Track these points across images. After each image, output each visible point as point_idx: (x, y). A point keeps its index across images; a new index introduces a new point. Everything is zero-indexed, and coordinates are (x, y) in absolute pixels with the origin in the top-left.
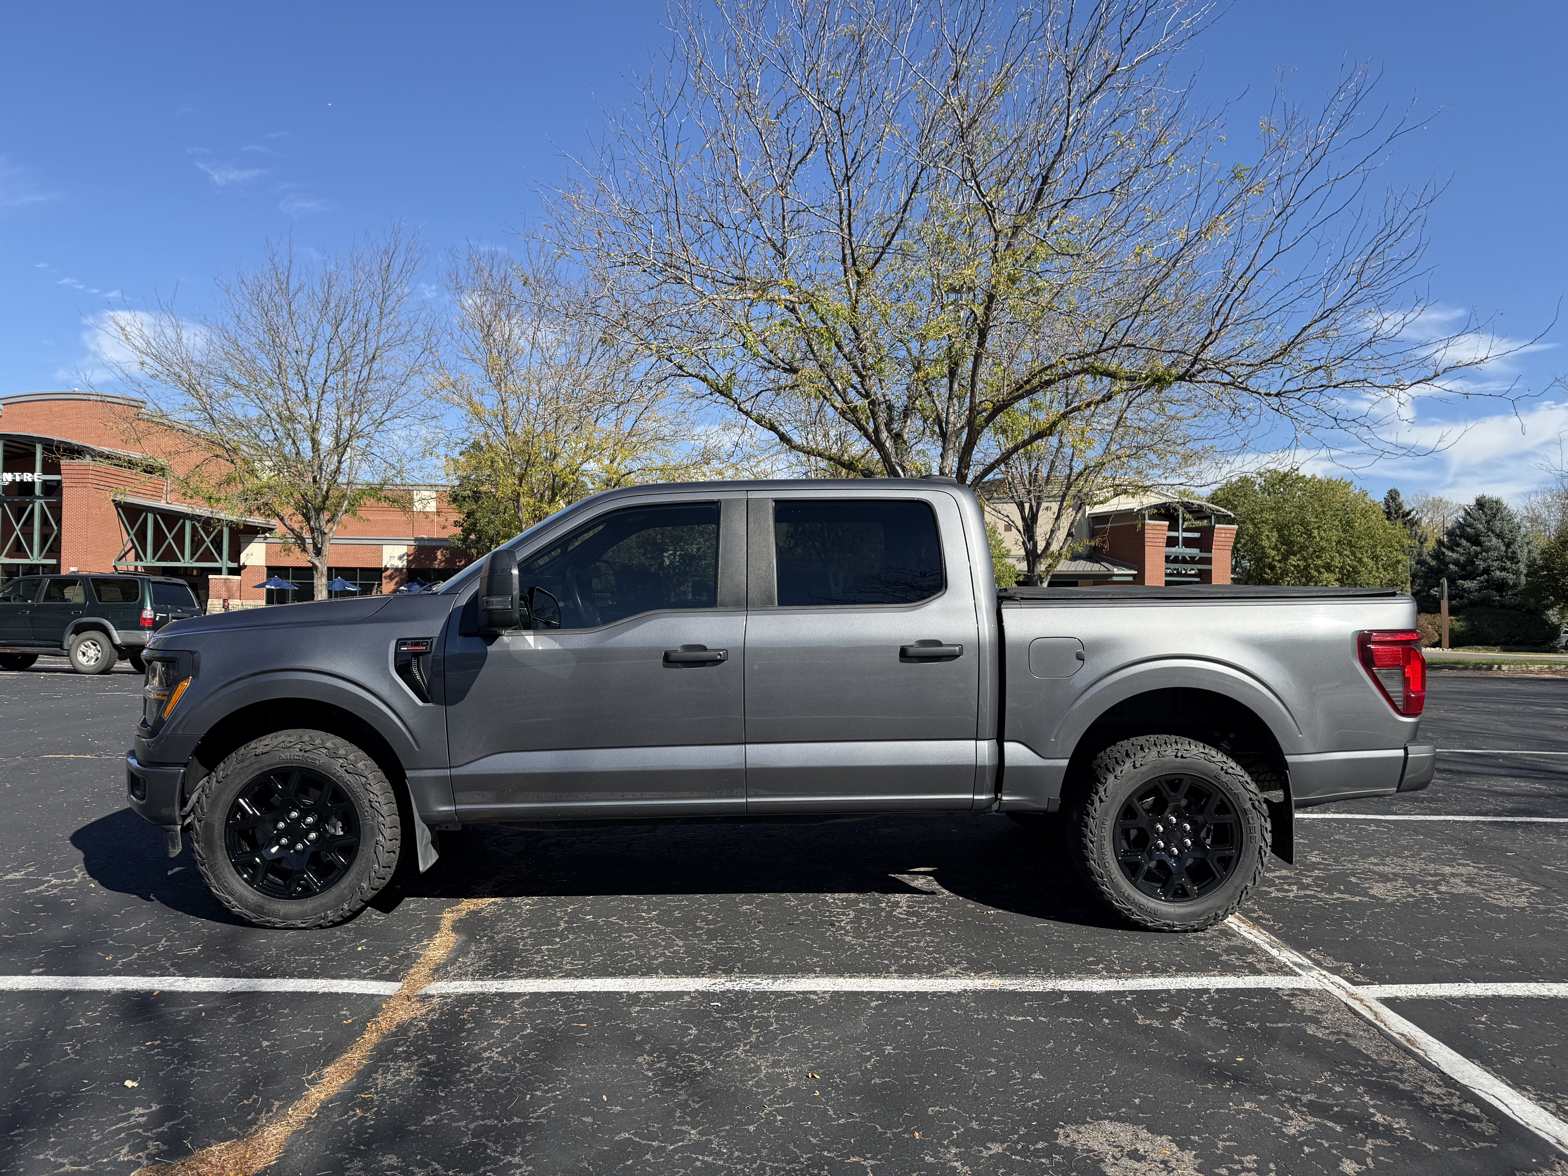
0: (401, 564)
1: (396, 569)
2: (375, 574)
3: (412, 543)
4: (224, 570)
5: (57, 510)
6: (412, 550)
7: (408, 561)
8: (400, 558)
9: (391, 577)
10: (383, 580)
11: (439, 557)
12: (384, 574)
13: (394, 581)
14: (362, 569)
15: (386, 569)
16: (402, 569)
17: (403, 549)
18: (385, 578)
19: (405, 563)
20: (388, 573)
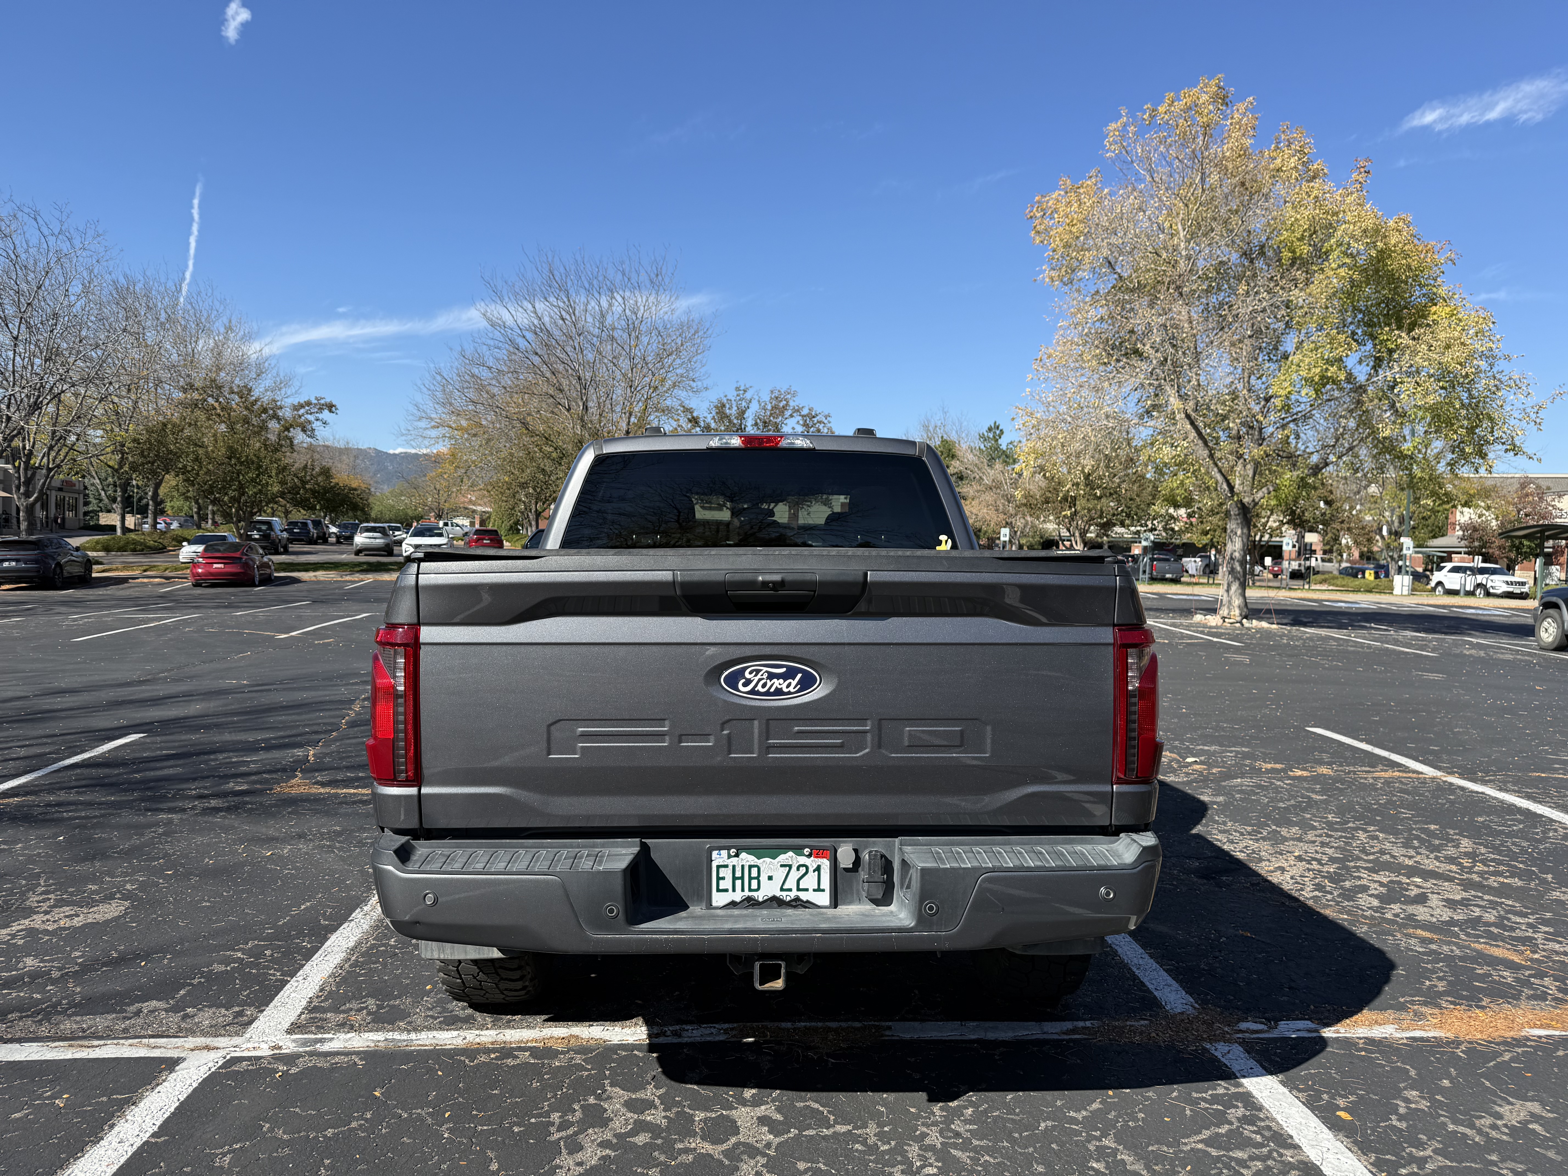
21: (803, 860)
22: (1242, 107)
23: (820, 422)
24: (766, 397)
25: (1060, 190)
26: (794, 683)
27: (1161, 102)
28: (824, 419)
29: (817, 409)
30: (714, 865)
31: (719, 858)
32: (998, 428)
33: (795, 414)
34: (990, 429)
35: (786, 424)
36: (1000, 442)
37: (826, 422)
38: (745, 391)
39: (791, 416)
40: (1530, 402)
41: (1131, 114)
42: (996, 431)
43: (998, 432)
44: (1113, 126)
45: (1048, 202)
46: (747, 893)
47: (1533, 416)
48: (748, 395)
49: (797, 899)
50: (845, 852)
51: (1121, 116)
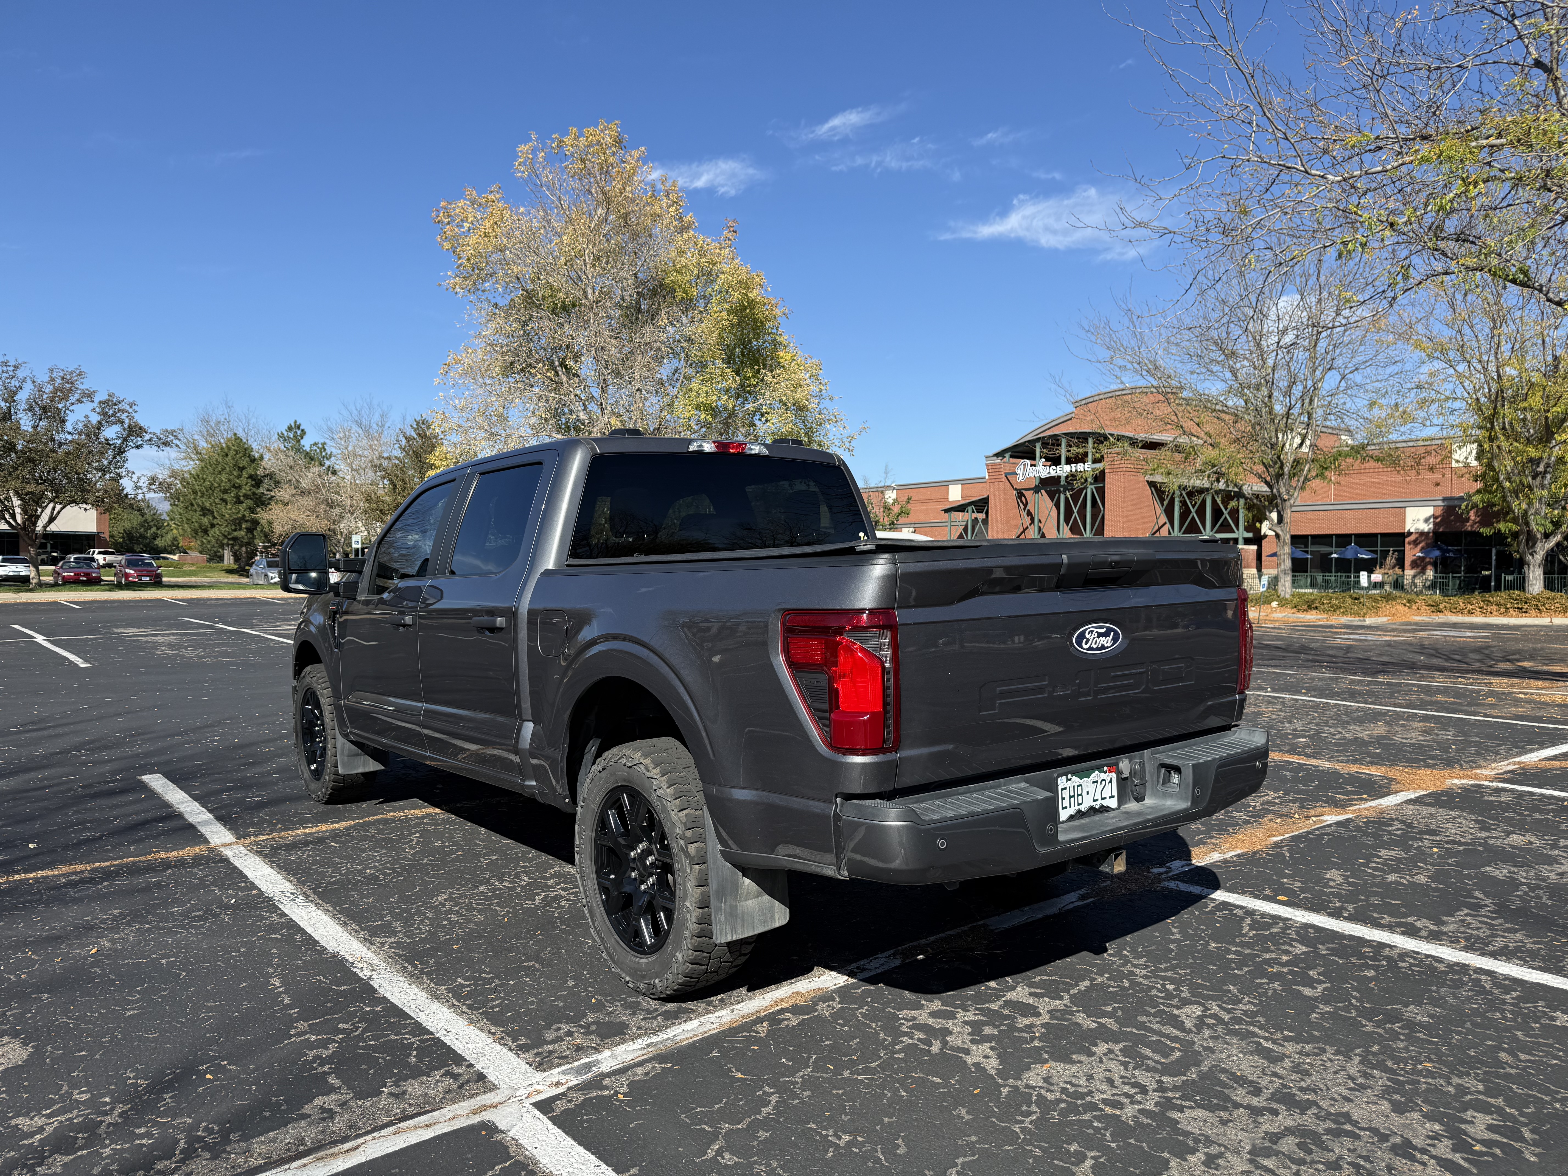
0: (1426, 527)
1: (1422, 534)
2: (1397, 539)
3: (1440, 503)
4: (1241, 541)
5: (1101, 491)
6: (1439, 511)
7: (1435, 524)
8: (1426, 520)
9: (1415, 543)
10: (1407, 545)
11: (1473, 518)
12: (1407, 540)
13: (1419, 547)
14: (1383, 535)
15: (1410, 534)
16: (1428, 533)
17: (1429, 511)
18: (1409, 543)
19: (1431, 526)
20: (1412, 538)
21: (1103, 776)
22: (636, 154)
23: (123, 411)
24: (43, 377)
25: (465, 199)
26: (1110, 638)
27: (566, 133)
28: (128, 408)
29: (119, 395)
30: (1060, 788)
31: (1062, 782)
32: (299, 427)
33: (84, 400)
34: (290, 429)
35: (72, 411)
36: (303, 442)
37: (130, 410)
38: (16, 367)
39: (79, 401)
40: (846, 433)
41: (541, 138)
42: (296, 432)
43: (299, 432)
44: (523, 148)
45: (454, 209)
46: (1077, 807)
47: (847, 445)
48: (20, 374)
49: (1102, 806)
50: (1125, 765)
51: (531, 140)
